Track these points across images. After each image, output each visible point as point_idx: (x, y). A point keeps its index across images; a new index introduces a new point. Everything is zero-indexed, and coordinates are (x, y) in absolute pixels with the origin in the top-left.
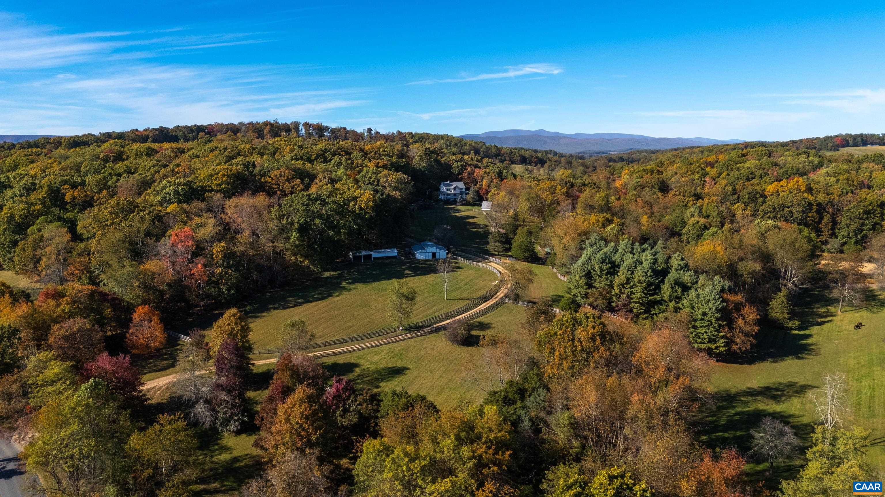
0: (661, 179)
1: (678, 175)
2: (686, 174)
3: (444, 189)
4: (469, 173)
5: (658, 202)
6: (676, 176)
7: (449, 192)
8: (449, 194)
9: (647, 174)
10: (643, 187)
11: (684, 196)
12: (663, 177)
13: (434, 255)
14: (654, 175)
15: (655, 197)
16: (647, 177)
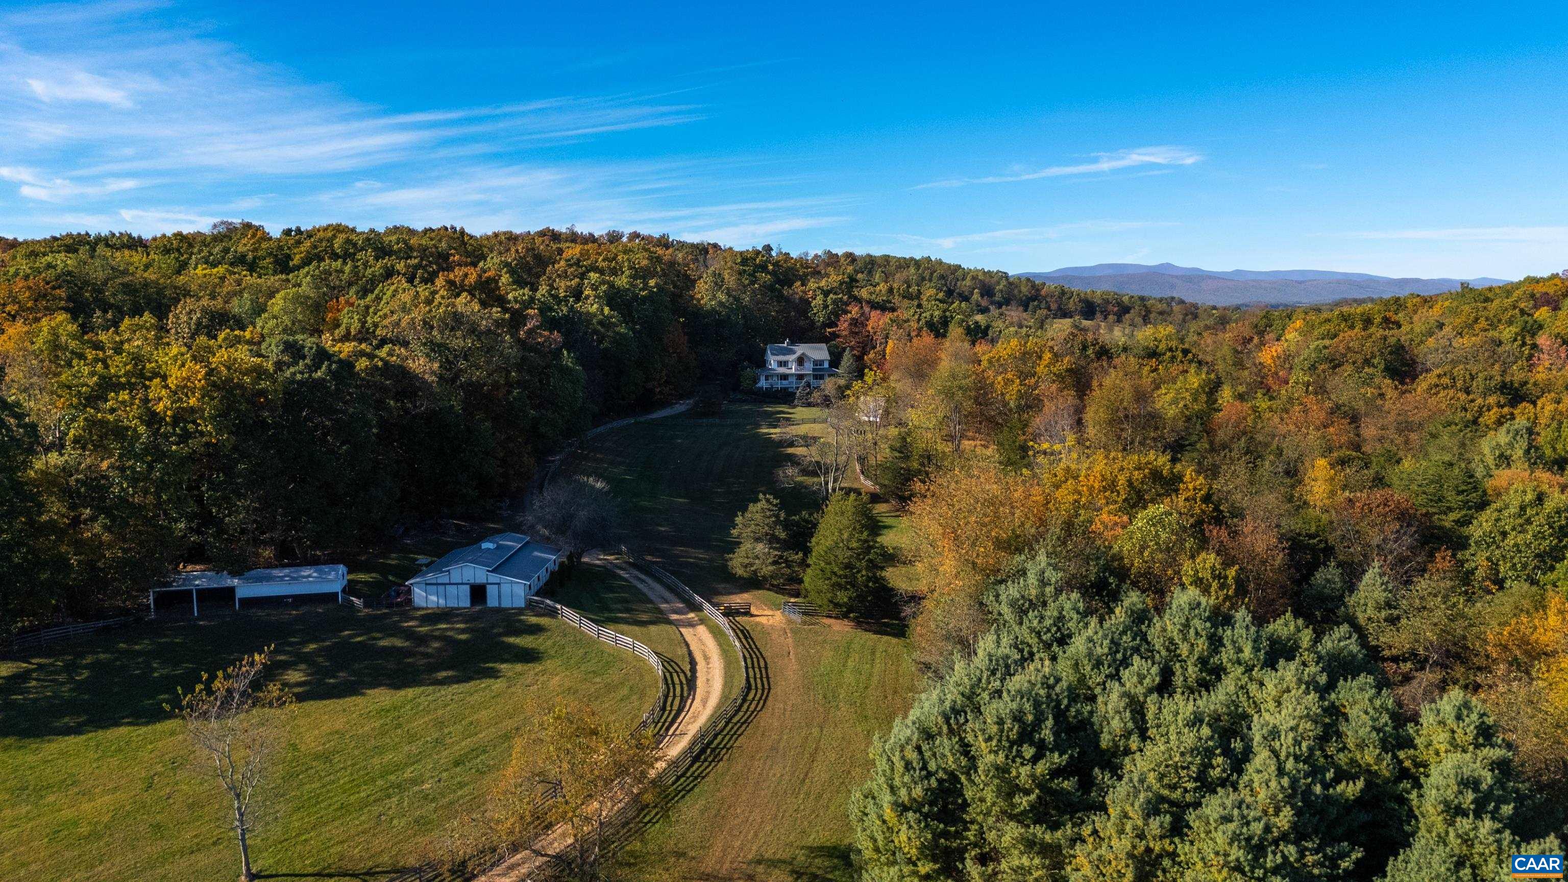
0: (1392, 341)
1: (1447, 329)
2: (1470, 326)
3: (773, 361)
4: (854, 322)
5: (1379, 409)
6: (1441, 334)
7: (782, 370)
8: (784, 377)
9: (1352, 327)
10: (1335, 364)
11: (1468, 392)
12: (1402, 335)
13: (478, 592)
14: (1372, 329)
15: (1370, 392)
16: (1352, 336)
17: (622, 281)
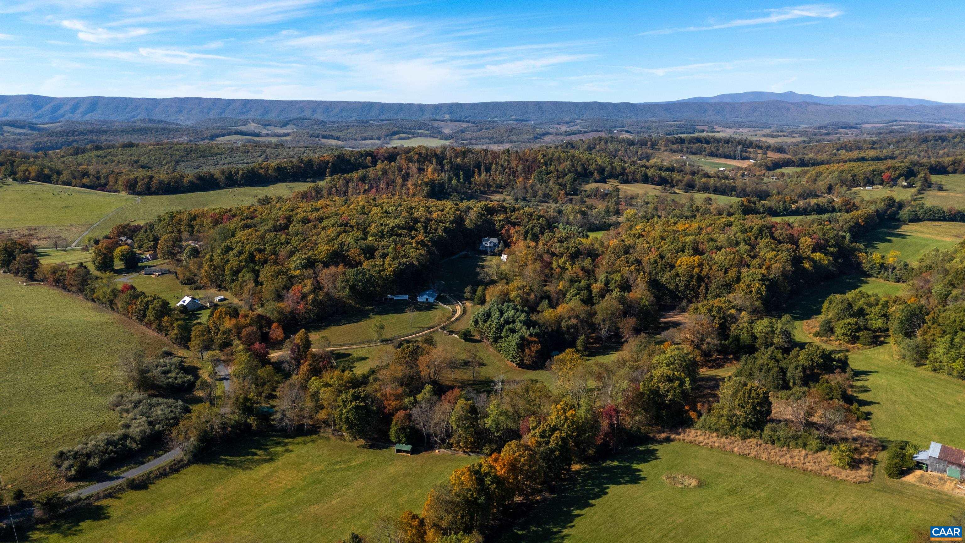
3: (484, 243)
8: (486, 247)
13: (427, 299)
17: (447, 225)
